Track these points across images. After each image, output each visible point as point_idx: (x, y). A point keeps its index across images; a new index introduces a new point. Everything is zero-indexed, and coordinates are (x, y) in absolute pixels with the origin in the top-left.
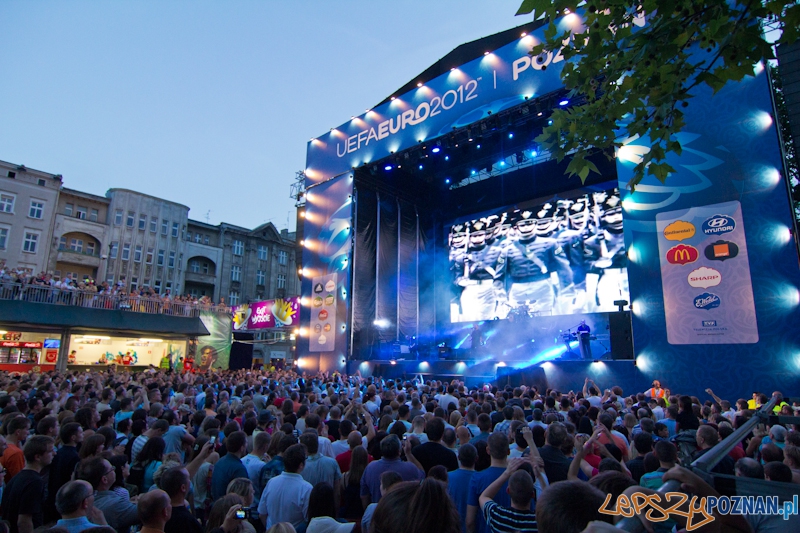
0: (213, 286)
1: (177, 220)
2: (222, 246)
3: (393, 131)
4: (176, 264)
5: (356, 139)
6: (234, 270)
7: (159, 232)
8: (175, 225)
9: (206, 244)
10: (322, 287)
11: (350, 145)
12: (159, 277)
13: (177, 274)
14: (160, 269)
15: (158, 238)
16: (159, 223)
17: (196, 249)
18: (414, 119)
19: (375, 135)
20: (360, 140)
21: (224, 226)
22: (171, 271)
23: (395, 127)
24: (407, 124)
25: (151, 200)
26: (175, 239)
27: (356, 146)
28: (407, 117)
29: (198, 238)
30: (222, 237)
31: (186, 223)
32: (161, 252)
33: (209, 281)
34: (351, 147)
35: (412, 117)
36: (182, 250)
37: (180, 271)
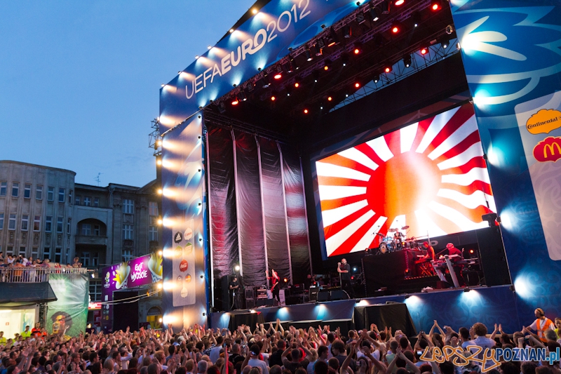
0: (105, 247)
1: (63, 186)
2: (112, 206)
3: (235, 64)
4: (64, 229)
5: (202, 79)
6: (126, 230)
7: (45, 198)
8: (61, 190)
9: (96, 206)
10: (181, 236)
11: (196, 85)
12: (48, 244)
13: (66, 239)
14: (48, 235)
15: (44, 204)
16: (45, 190)
17: (85, 212)
18: (253, 48)
19: (219, 71)
20: (205, 79)
21: (112, 187)
22: (60, 236)
23: (236, 60)
24: (247, 54)
25: (36, 168)
26: (61, 204)
27: (203, 84)
28: (246, 47)
29: (87, 201)
30: (111, 197)
31: (73, 187)
32: (49, 218)
33: (101, 242)
34: (198, 88)
35: (251, 46)
36: (70, 215)
37: (69, 236)
